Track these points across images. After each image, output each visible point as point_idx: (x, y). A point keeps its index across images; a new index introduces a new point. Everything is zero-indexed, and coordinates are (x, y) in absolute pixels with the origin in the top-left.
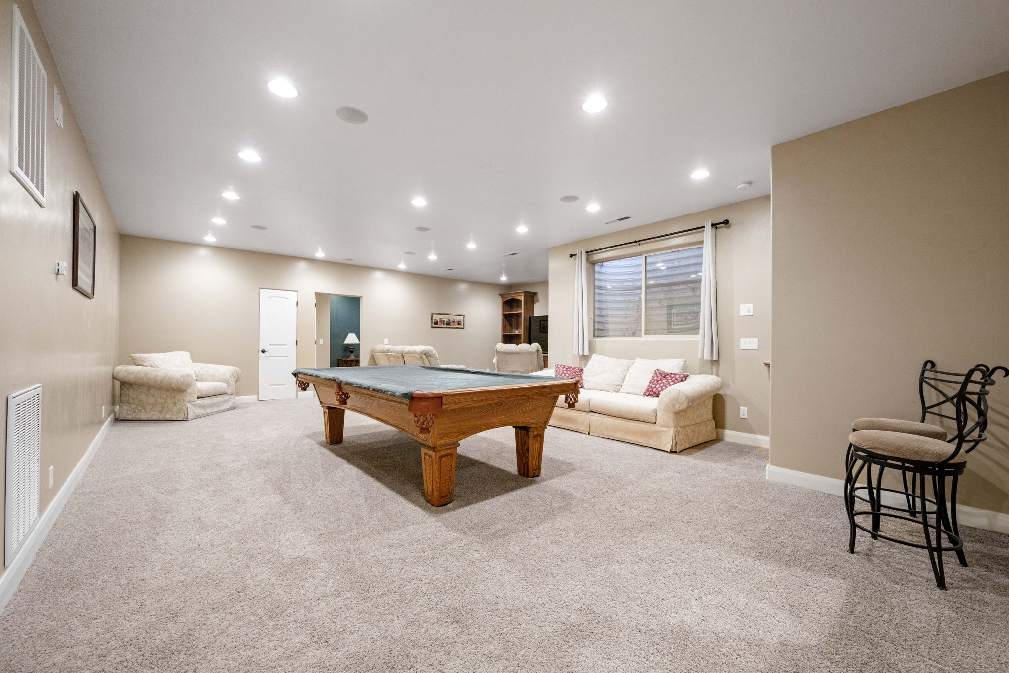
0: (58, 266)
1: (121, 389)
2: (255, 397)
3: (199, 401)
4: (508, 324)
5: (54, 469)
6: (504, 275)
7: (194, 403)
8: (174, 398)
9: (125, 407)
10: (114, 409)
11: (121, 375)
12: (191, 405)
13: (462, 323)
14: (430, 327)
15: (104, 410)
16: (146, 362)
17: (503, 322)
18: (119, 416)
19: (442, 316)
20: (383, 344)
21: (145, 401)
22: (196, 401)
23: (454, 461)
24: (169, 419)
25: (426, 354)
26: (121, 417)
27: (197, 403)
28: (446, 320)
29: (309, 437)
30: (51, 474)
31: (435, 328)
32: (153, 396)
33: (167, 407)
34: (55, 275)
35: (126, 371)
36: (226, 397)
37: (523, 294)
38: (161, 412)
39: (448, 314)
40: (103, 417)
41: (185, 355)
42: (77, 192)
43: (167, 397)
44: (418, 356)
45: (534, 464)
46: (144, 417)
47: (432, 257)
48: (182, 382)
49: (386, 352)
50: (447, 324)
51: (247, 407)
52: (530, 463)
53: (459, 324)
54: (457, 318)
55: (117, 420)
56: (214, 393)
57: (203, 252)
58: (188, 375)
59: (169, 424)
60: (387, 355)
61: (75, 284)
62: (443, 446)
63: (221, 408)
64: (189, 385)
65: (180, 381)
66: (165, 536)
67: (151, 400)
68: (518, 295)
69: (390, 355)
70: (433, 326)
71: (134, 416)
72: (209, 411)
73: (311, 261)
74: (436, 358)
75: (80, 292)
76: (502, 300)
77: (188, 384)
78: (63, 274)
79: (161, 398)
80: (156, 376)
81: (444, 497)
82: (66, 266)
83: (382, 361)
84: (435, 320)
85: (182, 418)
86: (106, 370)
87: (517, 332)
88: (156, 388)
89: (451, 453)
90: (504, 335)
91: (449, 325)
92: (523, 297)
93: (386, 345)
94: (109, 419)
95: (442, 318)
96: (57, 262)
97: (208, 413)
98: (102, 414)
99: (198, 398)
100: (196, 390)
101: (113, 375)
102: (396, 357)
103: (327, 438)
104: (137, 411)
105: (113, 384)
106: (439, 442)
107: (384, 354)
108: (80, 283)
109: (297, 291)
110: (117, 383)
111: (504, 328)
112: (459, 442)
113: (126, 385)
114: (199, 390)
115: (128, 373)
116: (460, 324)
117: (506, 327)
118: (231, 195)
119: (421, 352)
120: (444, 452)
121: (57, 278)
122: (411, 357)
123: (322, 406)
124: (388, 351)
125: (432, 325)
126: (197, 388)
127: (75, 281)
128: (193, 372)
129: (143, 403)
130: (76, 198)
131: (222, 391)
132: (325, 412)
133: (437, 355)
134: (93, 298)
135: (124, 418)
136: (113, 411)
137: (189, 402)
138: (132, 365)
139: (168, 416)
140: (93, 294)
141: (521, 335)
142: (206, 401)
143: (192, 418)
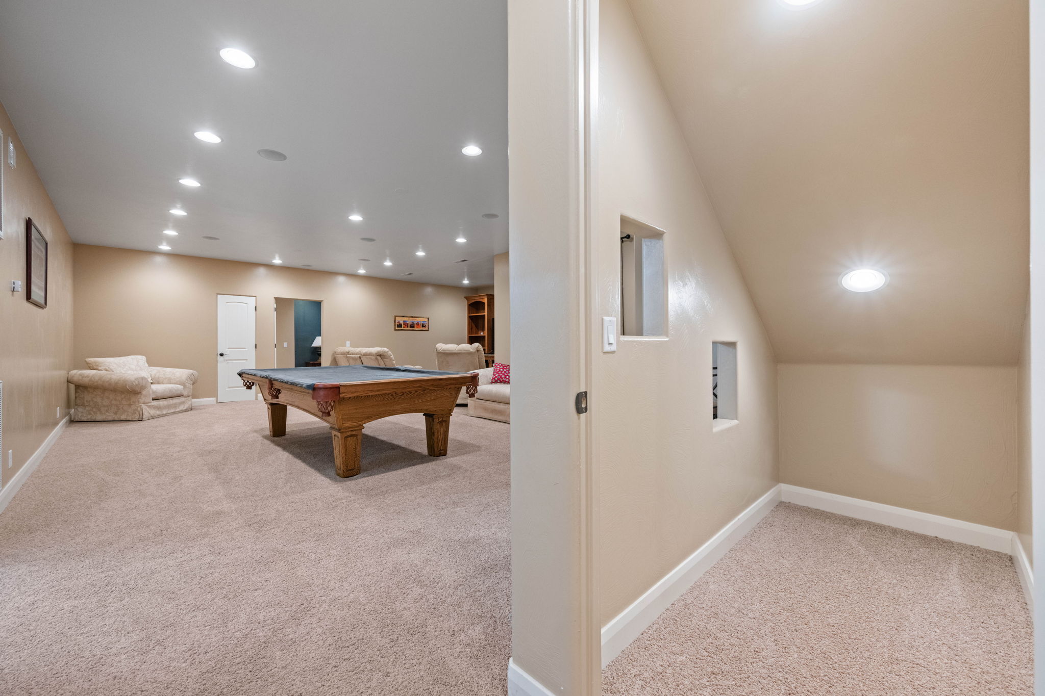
0: (14, 284)
1: (76, 392)
2: (214, 399)
3: (155, 403)
4: (474, 326)
5: (13, 453)
6: (466, 279)
7: (149, 404)
8: (129, 399)
9: (80, 409)
10: (69, 412)
11: (75, 379)
12: (146, 407)
13: (427, 325)
14: (393, 329)
15: (58, 411)
16: (100, 366)
17: (469, 324)
18: (74, 418)
19: (406, 319)
20: (345, 346)
21: (100, 404)
22: (151, 402)
23: (359, 441)
24: (124, 420)
25: (381, 355)
26: (77, 419)
27: (152, 404)
28: (409, 323)
29: (256, 431)
30: (10, 456)
31: (399, 330)
32: (108, 398)
33: (122, 408)
34: (11, 292)
35: (80, 375)
36: (182, 399)
37: (486, 297)
38: (116, 413)
39: (412, 317)
40: (58, 417)
41: (142, 359)
42: (29, 218)
43: (122, 399)
44: (373, 357)
45: (440, 445)
46: (99, 418)
47: (388, 263)
48: (137, 385)
49: (346, 354)
50: (411, 327)
51: (204, 409)
52: (436, 445)
53: (423, 326)
54: (421, 321)
55: (72, 422)
56: (169, 395)
57: (159, 259)
58: (143, 378)
59: (124, 424)
60: (347, 357)
61: (28, 297)
62: (349, 428)
63: (178, 410)
64: (143, 388)
65: (134, 383)
66: (109, 502)
67: (106, 402)
68: (482, 297)
69: (349, 357)
70: (397, 328)
71: (89, 417)
72: (165, 412)
73: (270, 266)
74: (391, 359)
75: (35, 304)
76: (468, 302)
77: (142, 386)
78: (18, 291)
79: (116, 400)
80: (111, 379)
81: (350, 470)
82: (20, 284)
83: (343, 362)
84: (399, 322)
85: (137, 418)
86: (61, 374)
87: (482, 334)
88: (111, 391)
89: (356, 434)
90: (469, 337)
91: (413, 327)
92: (486, 299)
93: (347, 347)
94: (64, 420)
95: (406, 321)
96: (13, 281)
97: (164, 414)
98: (56, 415)
99: (153, 400)
100: (151, 392)
101: (68, 379)
102: (354, 359)
103: (271, 432)
104: (92, 412)
105: (68, 387)
106: (344, 425)
107: (344, 357)
108: (33, 296)
109: (255, 296)
110: (72, 387)
111: (470, 330)
112: (364, 425)
113: (81, 388)
114: (154, 392)
115: (83, 377)
116: (425, 327)
117: (472, 329)
118: (178, 212)
119: (376, 354)
120: (350, 433)
121: (13, 294)
122: (367, 358)
123: (266, 403)
124: (348, 353)
125: (395, 328)
126: (152, 390)
127: (28, 294)
128: (149, 376)
129: (98, 405)
130: (29, 224)
131: (179, 392)
132: (268, 408)
133: (392, 356)
134: (45, 308)
135: (79, 420)
136: (69, 413)
137: (144, 403)
138: (87, 369)
139: (123, 417)
140: (46, 304)
141: (485, 336)
142: (161, 403)
143: (147, 419)
